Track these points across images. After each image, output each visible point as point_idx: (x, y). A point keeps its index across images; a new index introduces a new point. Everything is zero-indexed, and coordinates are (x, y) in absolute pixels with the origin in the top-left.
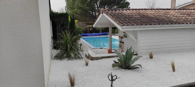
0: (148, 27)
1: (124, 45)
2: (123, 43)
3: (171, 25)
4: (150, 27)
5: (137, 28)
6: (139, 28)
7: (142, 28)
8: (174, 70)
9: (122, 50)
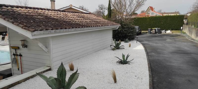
0: (63, 32)
1: (23, 58)
2: (21, 55)
3: (82, 29)
4: (66, 32)
5: (52, 33)
6: (55, 33)
7: (58, 33)
8: (115, 81)
9: (18, 67)
